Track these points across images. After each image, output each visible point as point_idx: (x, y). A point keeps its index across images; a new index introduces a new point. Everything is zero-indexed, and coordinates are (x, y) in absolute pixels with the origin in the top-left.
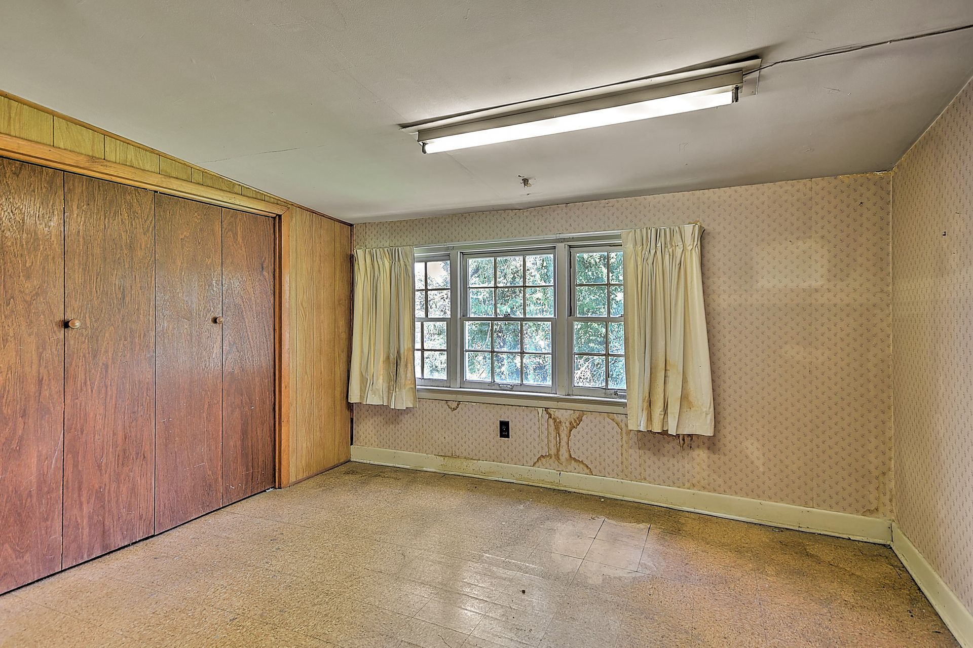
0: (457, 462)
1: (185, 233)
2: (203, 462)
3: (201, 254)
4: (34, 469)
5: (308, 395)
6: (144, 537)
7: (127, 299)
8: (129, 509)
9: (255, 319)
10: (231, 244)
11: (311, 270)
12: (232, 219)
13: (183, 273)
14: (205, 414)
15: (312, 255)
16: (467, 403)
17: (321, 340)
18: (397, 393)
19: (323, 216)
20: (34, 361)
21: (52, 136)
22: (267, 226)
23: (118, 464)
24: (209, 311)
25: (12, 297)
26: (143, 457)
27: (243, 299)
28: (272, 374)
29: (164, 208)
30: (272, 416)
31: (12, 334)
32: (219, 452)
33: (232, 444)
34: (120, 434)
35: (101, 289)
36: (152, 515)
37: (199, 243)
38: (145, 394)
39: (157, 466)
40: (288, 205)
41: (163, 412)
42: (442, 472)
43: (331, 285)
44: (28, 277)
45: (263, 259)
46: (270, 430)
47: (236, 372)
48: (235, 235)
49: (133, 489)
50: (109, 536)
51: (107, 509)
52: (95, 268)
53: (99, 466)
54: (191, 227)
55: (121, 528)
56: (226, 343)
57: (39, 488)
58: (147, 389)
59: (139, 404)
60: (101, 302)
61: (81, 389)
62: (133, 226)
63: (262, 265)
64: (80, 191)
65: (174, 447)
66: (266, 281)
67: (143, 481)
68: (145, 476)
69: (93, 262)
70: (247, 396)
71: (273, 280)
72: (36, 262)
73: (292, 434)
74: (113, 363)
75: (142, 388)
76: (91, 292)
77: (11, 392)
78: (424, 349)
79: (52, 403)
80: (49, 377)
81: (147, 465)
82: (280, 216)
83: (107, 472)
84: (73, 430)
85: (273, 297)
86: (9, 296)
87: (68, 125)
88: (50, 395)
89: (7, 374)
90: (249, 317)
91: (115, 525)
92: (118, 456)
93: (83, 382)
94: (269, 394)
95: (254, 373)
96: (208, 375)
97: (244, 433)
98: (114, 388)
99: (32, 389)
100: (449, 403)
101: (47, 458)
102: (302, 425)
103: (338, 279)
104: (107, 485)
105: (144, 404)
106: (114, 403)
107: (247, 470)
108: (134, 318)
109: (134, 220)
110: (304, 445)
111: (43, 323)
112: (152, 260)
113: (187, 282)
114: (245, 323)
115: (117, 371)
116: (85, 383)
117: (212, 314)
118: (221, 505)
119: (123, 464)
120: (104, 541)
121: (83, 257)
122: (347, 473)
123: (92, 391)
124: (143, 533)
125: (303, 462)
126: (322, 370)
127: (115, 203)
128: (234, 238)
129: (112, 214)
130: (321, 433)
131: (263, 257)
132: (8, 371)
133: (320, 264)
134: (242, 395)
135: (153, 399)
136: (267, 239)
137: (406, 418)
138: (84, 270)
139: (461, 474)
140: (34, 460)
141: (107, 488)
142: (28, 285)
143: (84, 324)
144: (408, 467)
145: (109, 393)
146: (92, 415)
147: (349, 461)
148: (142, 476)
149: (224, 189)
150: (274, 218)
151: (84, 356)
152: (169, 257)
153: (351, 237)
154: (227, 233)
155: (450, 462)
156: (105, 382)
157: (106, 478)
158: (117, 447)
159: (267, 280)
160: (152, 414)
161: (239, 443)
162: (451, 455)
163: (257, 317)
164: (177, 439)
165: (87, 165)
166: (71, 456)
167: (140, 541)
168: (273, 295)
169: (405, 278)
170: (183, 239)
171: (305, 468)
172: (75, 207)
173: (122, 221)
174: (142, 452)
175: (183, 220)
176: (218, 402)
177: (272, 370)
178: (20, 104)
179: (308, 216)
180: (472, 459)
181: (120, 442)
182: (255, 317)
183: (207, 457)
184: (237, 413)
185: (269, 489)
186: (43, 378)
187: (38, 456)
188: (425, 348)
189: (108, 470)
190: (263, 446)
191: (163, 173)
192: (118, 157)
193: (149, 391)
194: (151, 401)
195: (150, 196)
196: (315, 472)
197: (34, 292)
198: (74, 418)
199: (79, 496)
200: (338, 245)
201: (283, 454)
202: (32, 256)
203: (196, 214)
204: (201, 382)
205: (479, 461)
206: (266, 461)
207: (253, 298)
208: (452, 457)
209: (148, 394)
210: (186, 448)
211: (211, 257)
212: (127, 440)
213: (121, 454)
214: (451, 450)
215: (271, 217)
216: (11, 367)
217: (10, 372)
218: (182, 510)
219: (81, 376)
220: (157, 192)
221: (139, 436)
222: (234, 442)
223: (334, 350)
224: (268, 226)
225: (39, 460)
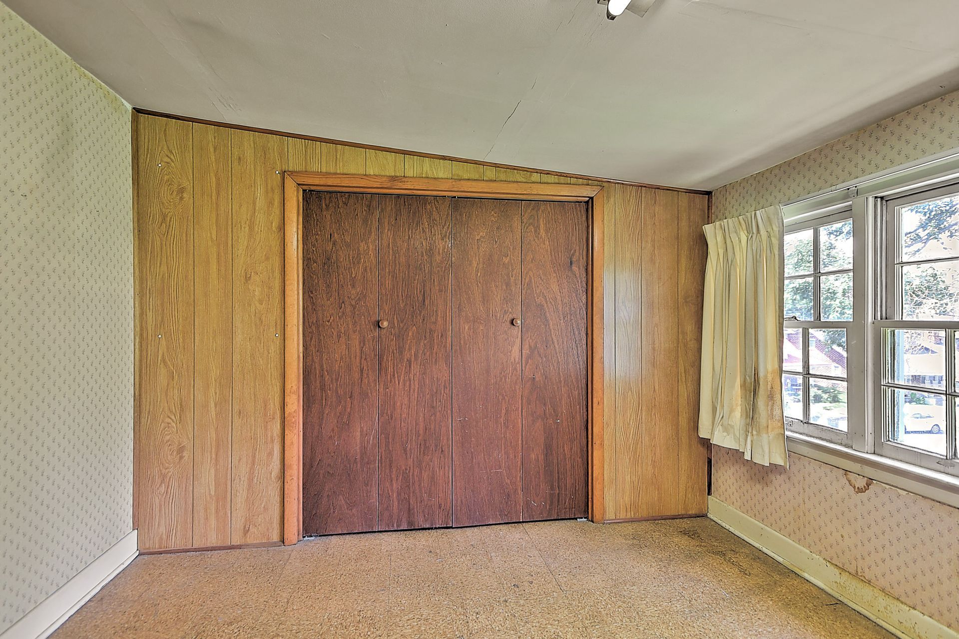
0: (867, 592)
1: (481, 234)
2: (500, 468)
3: (498, 253)
4: (358, 442)
5: (633, 417)
6: (443, 526)
7: (427, 302)
8: (430, 495)
9: (562, 322)
10: (532, 239)
11: (638, 259)
12: (534, 212)
13: (479, 274)
14: (502, 419)
15: (639, 241)
16: (888, 487)
17: (654, 349)
18: (755, 437)
19: (658, 188)
20: (357, 354)
21: (365, 166)
22: (577, 214)
23: (420, 452)
24: (506, 312)
25: (343, 302)
26: (441, 450)
27: (546, 299)
28: (584, 386)
29: (461, 211)
30: (585, 434)
31: (343, 332)
32: (519, 462)
33: (533, 456)
34: (422, 425)
35: (406, 293)
36: (450, 507)
37: (496, 242)
38: (443, 392)
39: (454, 462)
40: (602, 184)
41: (459, 411)
42: (837, 595)
43: (671, 278)
44: (353, 286)
45: (572, 251)
46: (582, 450)
47: (537, 379)
48: (537, 228)
49: (433, 478)
50: (413, 514)
51: (412, 490)
52: (401, 275)
53: (405, 450)
54: (487, 226)
55: (423, 511)
56: (526, 347)
57: (362, 459)
58: (444, 386)
59: (438, 400)
60: (405, 305)
61: (391, 380)
62: (433, 233)
63: (571, 259)
64: (390, 208)
65: (471, 447)
66: (576, 277)
67: (441, 473)
68: (443, 469)
69: (399, 270)
70: (551, 407)
71: (585, 275)
72: (359, 273)
73: (608, 460)
74: (416, 359)
75: (440, 386)
76: (398, 296)
77: (343, 377)
78: (809, 374)
79: (370, 389)
80: (368, 367)
81: (445, 459)
82: (592, 198)
83: (412, 457)
84: (385, 415)
85: (585, 296)
86: (341, 301)
87: (376, 153)
88: (368, 382)
89: (340, 362)
90: (554, 318)
91: (418, 506)
92: (420, 445)
93: (392, 374)
94: (580, 408)
95: (560, 382)
96: (505, 379)
97: (548, 449)
98: (416, 383)
99: (357, 376)
100: (852, 476)
101: (367, 434)
102: (624, 453)
103: (684, 268)
104: (411, 467)
105: (442, 400)
106: (416, 396)
107: (552, 488)
108: (433, 319)
109: (433, 227)
110: (628, 478)
111: (363, 323)
112: (448, 264)
113: (483, 282)
114: (549, 325)
115: (419, 367)
116: (394, 375)
117: (510, 315)
118: (521, 518)
119: (424, 453)
120: (409, 517)
121: (392, 266)
122: (685, 533)
123: (399, 383)
124: (442, 522)
125: (627, 499)
126: (657, 388)
127: (417, 214)
128: (535, 231)
129: (415, 225)
130: (654, 467)
131: (571, 250)
132: (341, 361)
133: (654, 251)
134: (545, 404)
135: (450, 397)
136: (577, 228)
137: (778, 480)
138: (393, 276)
139: (873, 618)
140: (358, 434)
141: (411, 471)
142: (353, 292)
143: (391, 323)
144: (780, 559)
145: (412, 387)
146: (399, 404)
147: (704, 516)
148: (440, 468)
149: (520, 180)
150: (587, 202)
151: (393, 352)
152: (465, 259)
153: (708, 209)
154: (527, 228)
155: (853, 585)
156: (409, 376)
157: (410, 462)
158: (419, 436)
159: (578, 276)
160: (449, 411)
161: (541, 457)
162: (854, 572)
163: (564, 319)
164: (473, 439)
165: (389, 185)
166: (384, 436)
167: (439, 528)
168: (585, 293)
169: (768, 258)
170: (480, 240)
171: (628, 507)
172: (386, 224)
173: (423, 230)
174: (440, 446)
175: (479, 221)
176: (517, 409)
177: (584, 381)
178: (343, 146)
179: (634, 193)
180: (898, 599)
181: (421, 432)
182: (562, 318)
183: (505, 464)
184: (539, 424)
185: (582, 518)
186: (363, 368)
187: (360, 431)
188: (811, 372)
189: (412, 455)
190: (573, 467)
191: (455, 178)
192: (415, 172)
193: (446, 389)
194: (448, 398)
195: (447, 202)
196: (645, 514)
197: (358, 297)
198: (385, 404)
199: (391, 472)
200: (684, 224)
201: (596, 482)
202: (356, 268)
203: (493, 212)
204: (497, 386)
205: (912, 611)
206: (576, 485)
207: (559, 298)
208: (855, 575)
209: (446, 392)
210: (482, 450)
211: (509, 255)
212: (427, 431)
213: (423, 443)
214: (854, 562)
215: (584, 202)
216: (342, 357)
217: (342, 361)
218: (478, 512)
219: (390, 370)
220: (455, 197)
221: (437, 429)
222: (536, 455)
223: (677, 363)
224: (579, 213)
225: (361, 435)
